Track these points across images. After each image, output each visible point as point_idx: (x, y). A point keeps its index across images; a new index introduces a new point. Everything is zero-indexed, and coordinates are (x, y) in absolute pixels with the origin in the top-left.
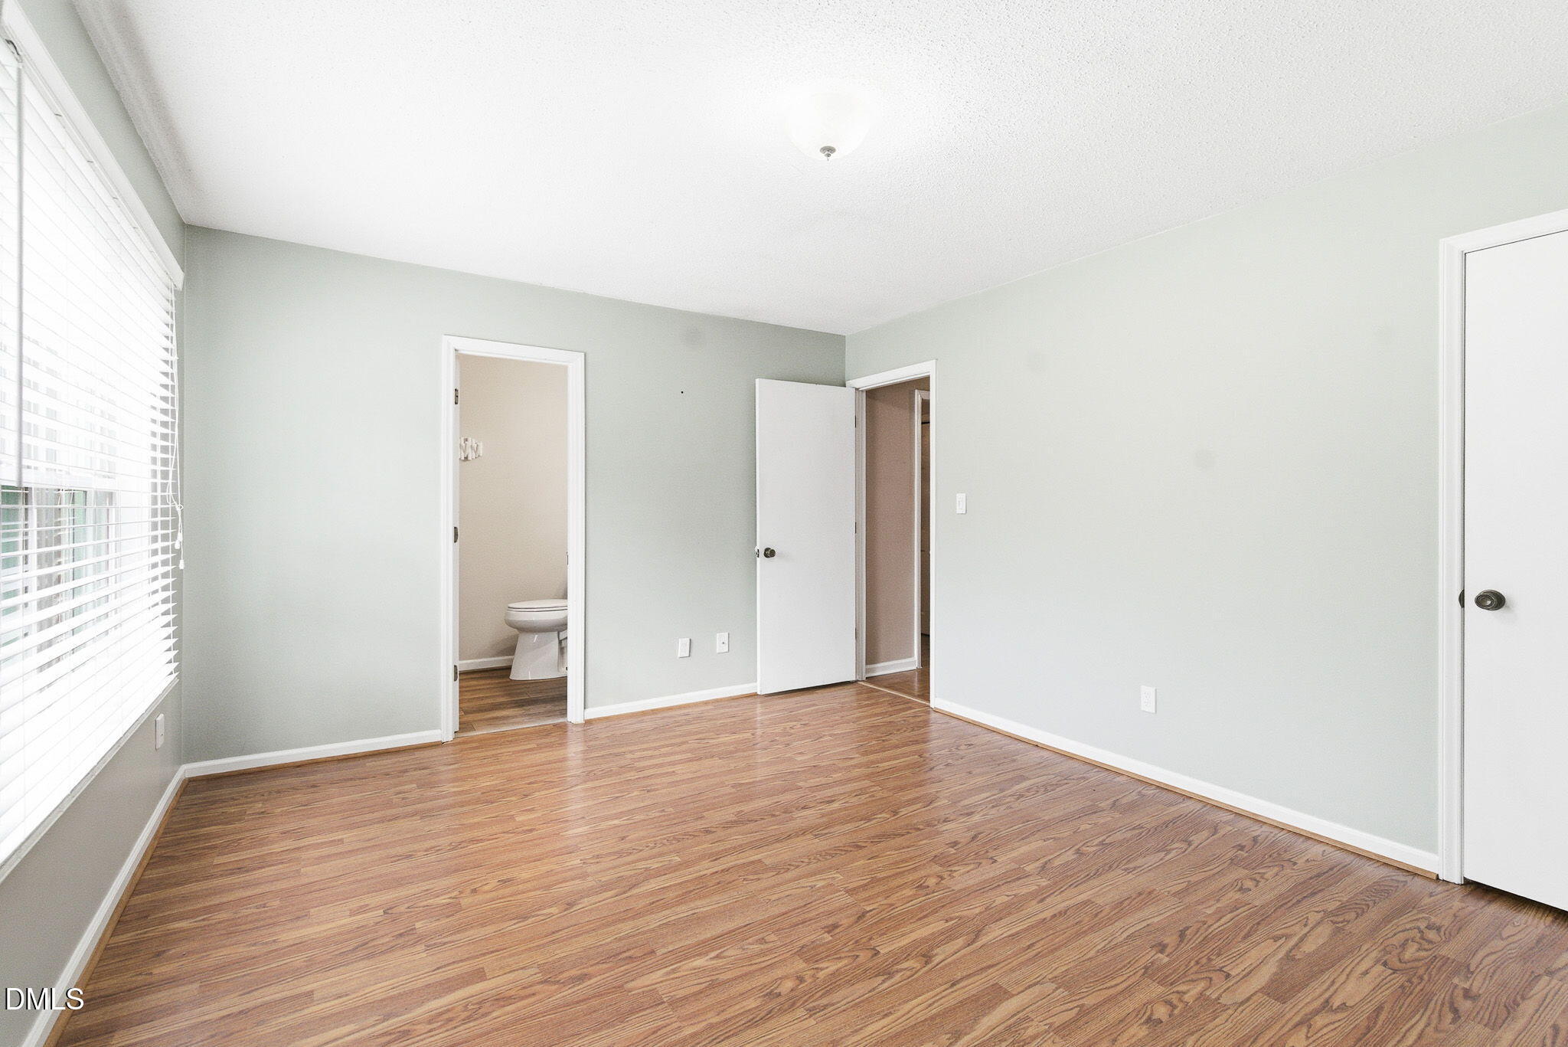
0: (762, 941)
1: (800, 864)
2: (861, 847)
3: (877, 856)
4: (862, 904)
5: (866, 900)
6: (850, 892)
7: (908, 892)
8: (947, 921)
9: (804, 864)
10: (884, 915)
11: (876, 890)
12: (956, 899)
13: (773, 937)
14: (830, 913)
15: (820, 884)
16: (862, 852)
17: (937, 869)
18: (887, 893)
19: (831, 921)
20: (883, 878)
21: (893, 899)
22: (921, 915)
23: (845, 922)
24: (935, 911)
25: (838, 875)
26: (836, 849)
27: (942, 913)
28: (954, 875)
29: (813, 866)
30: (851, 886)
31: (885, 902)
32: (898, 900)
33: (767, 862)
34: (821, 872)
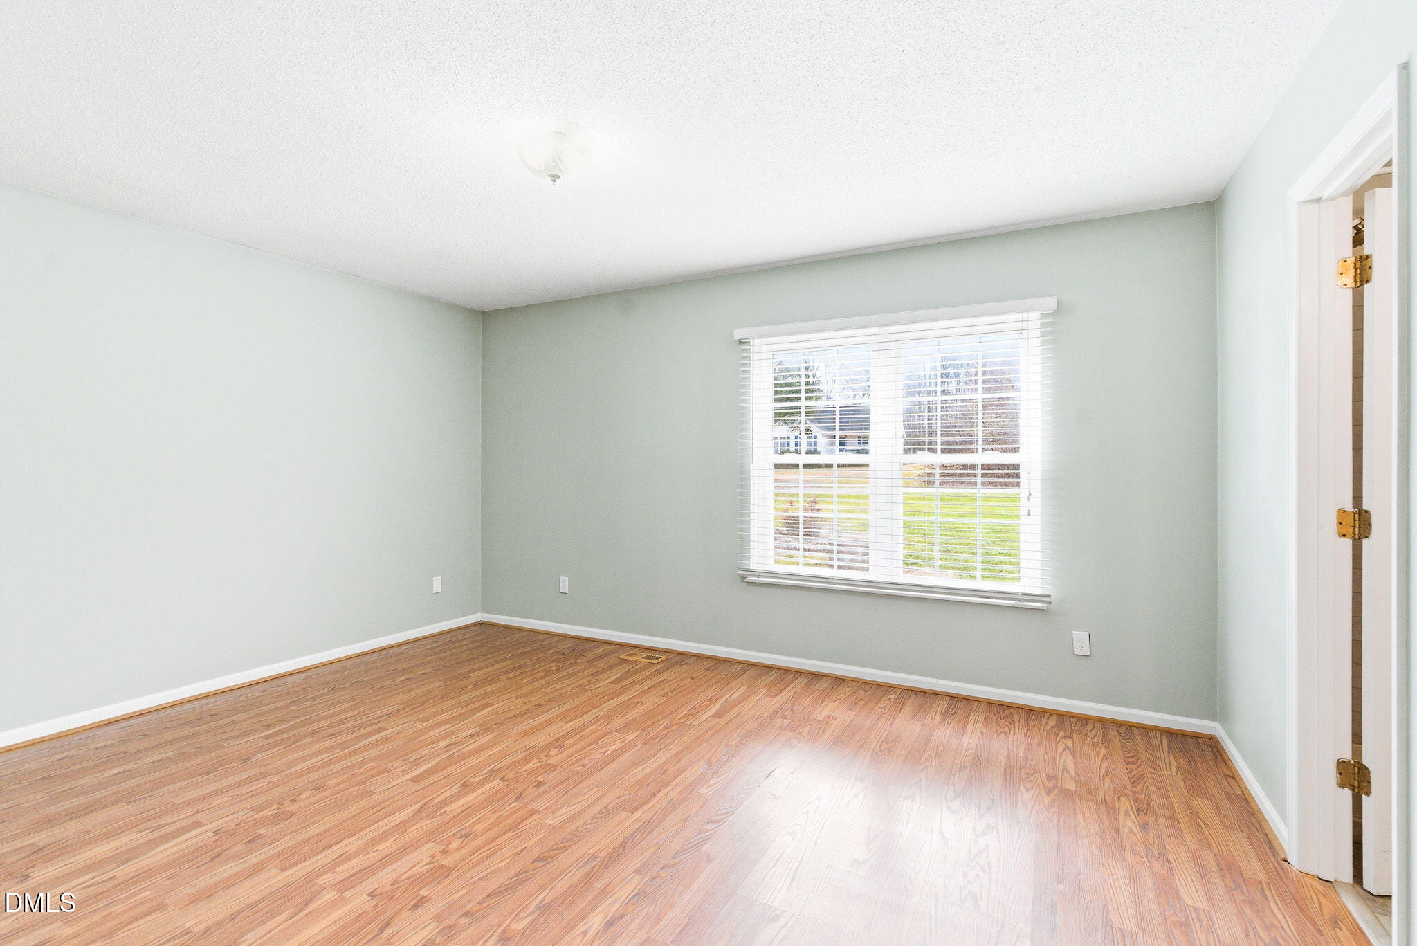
0: (584, 766)
1: (593, 821)
2: (539, 859)
3: (517, 854)
4: (521, 805)
5: (519, 810)
6: (533, 812)
7: (479, 827)
8: (445, 812)
9: (589, 821)
10: (500, 803)
11: (510, 820)
12: (433, 834)
13: (579, 769)
14: (545, 792)
15: (563, 810)
16: (536, 853)
17: (448, 861)
18: (500, 820)
19: (542, 789)
20: (505, 833)
21: (493, 818)
22: (467, 812)
23: (530, 790)
24: (454, 817)
25: (551, 822)
26: (565, 849)
27: (448, 817)
28: (430, 859)
29: (579, 823)
30: (535, 817)
31: (500, 813)
32: (488, 818)
33: (624, 814)
34: (568, 821)
